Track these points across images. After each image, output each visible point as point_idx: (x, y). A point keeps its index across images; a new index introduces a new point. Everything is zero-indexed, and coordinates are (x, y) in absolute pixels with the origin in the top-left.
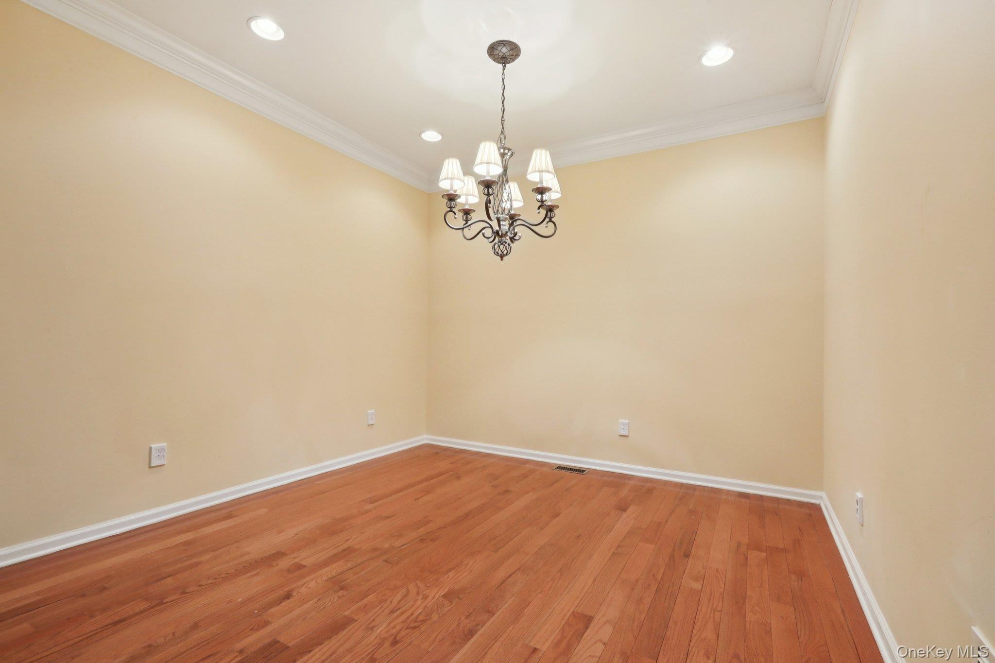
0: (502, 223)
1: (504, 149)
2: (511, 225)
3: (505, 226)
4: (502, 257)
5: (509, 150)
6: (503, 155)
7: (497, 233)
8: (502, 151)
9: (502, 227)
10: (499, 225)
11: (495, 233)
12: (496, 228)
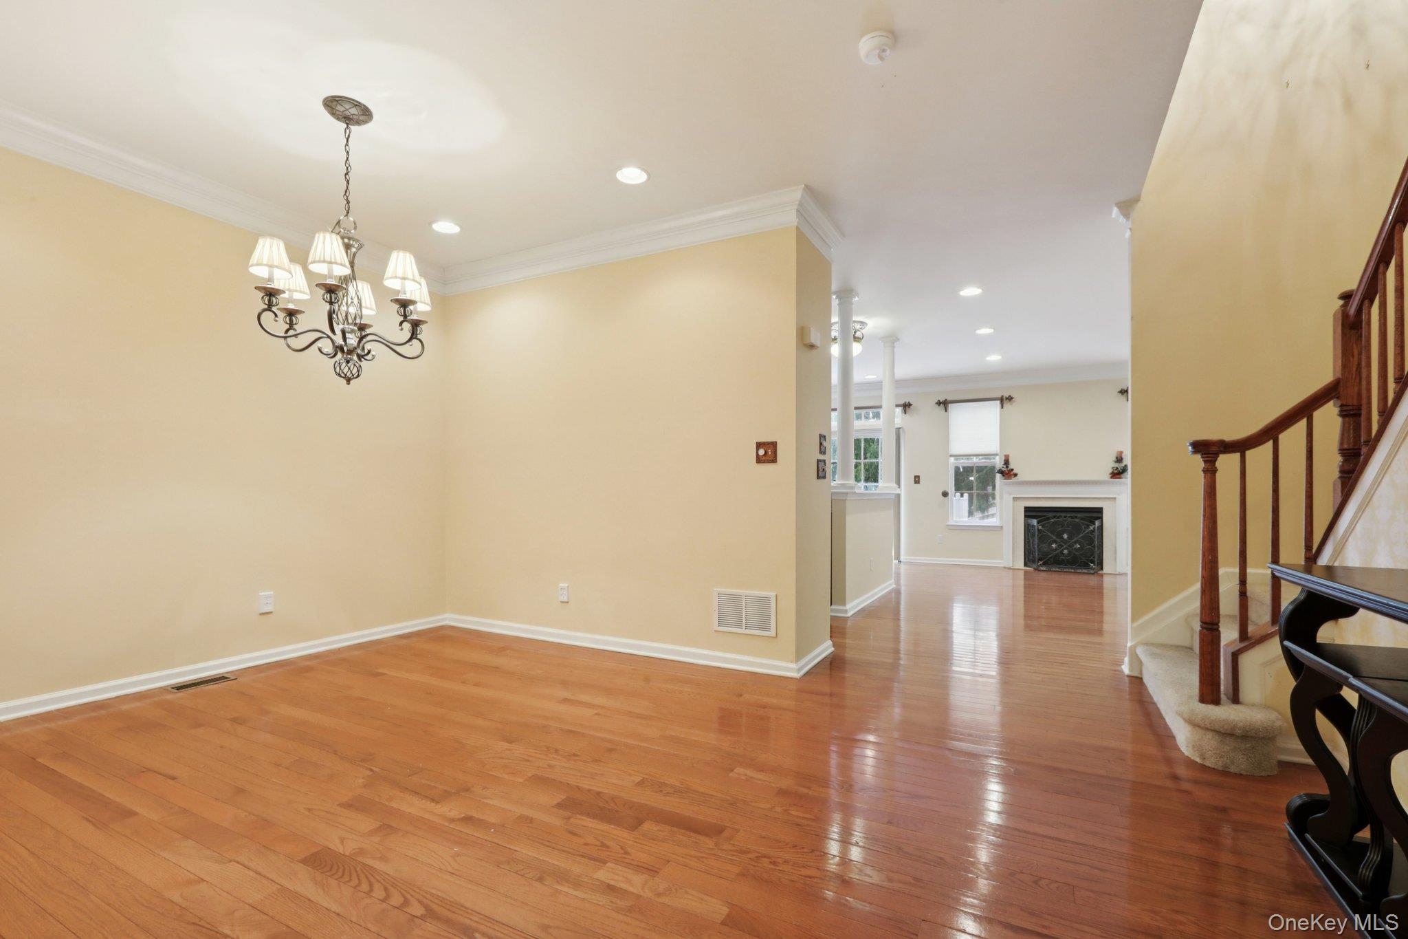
0: (348, 335)
1: (349, 239)
2: (361, 339)
3: (352, 340)
4: (349, 380)
5: (357, 241)
6: (347, 247)
7: (341, 349)
8: (346, 240)
9: (348, 341)
10: (345, 339)
11: (337, 347)
12: (340, 341)
